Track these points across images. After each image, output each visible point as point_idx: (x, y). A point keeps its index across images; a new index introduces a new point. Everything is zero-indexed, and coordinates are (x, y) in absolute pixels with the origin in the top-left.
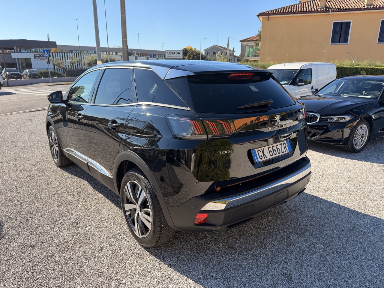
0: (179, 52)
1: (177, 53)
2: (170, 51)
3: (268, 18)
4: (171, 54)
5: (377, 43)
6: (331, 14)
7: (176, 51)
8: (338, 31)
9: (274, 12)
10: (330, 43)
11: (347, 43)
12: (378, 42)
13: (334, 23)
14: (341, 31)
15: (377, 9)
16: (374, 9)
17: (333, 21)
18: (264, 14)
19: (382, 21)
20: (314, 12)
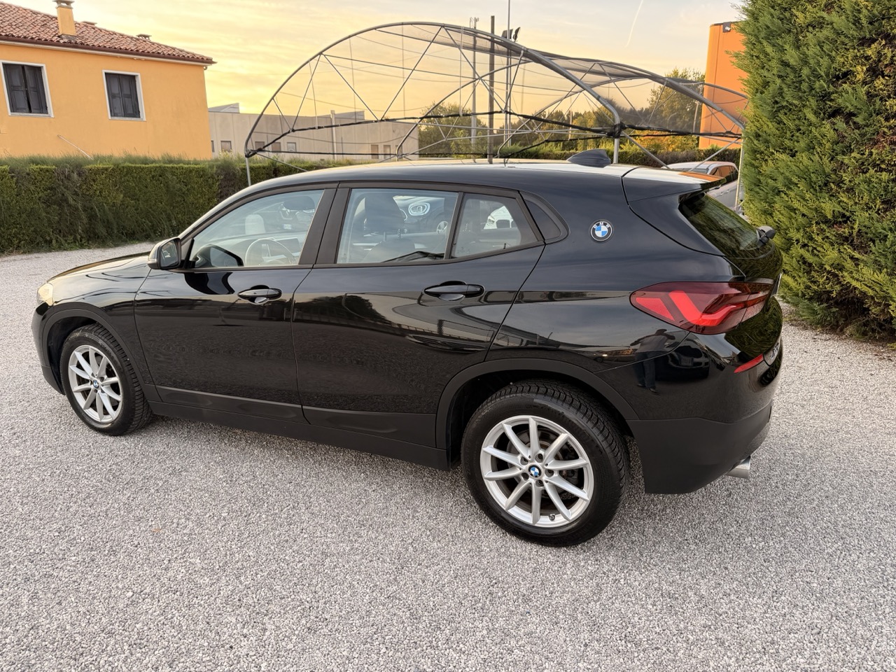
5: (110, 117)
8: (19, 85)
10: (10, 113)
11: (47, 113)
14: (26, 87)
15: (88, 47)
16: (83, 46)
17: (2, 62)
19: (106, 74)
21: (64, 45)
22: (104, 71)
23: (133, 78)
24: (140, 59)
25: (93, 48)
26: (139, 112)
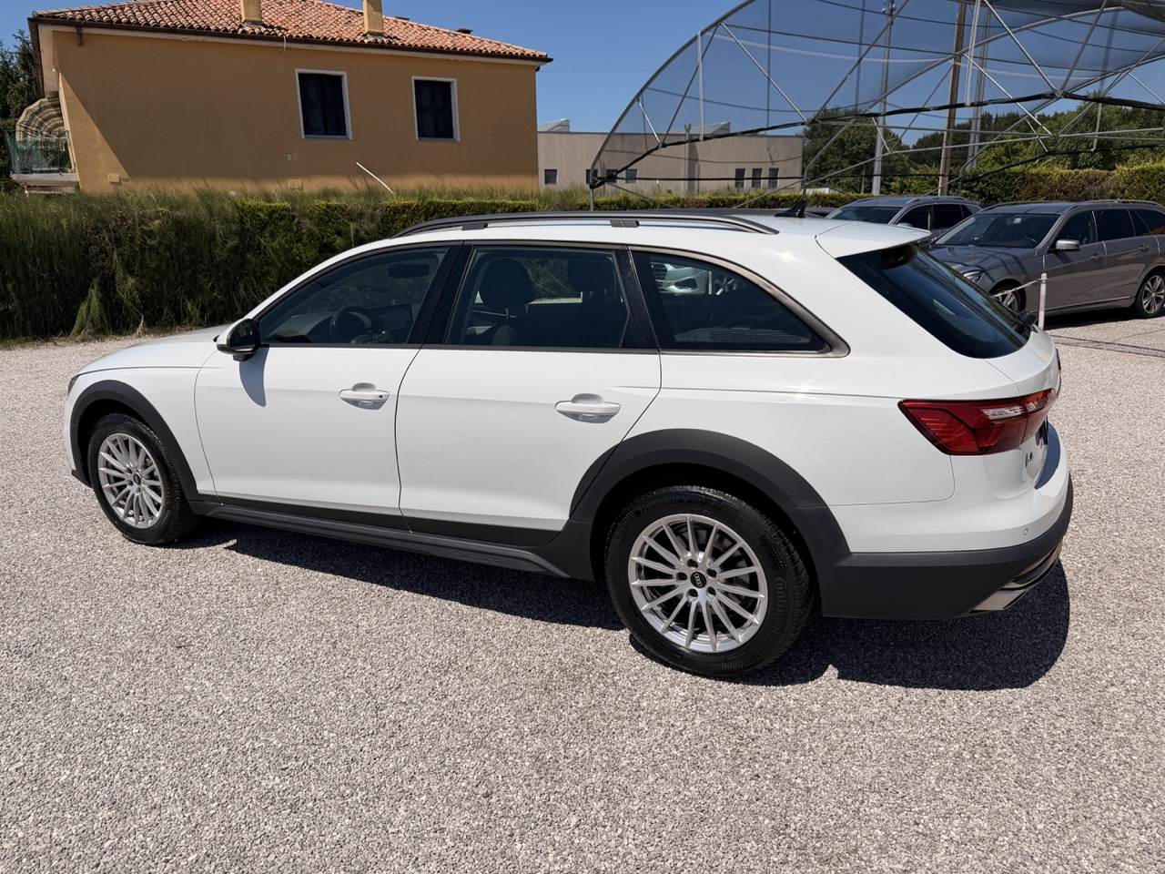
3: (80, 35)
5: (417, 138)
6: (287, 48)
8: (316, 98)
10: (303, 136)
11: (345, 135)
12: (419, 136)
13: (299, 74)
14: (323, 102)
15: (396, 47)
16: (390, 46)
17: (298, 71)
18: (54, 17)
19: (416, 82)
20: (234, 35)
21: (370, 45)
22: (414, 78)
23: (449, 85)
24: (457, 61)
25: (403, 48)
26: (452, 130)
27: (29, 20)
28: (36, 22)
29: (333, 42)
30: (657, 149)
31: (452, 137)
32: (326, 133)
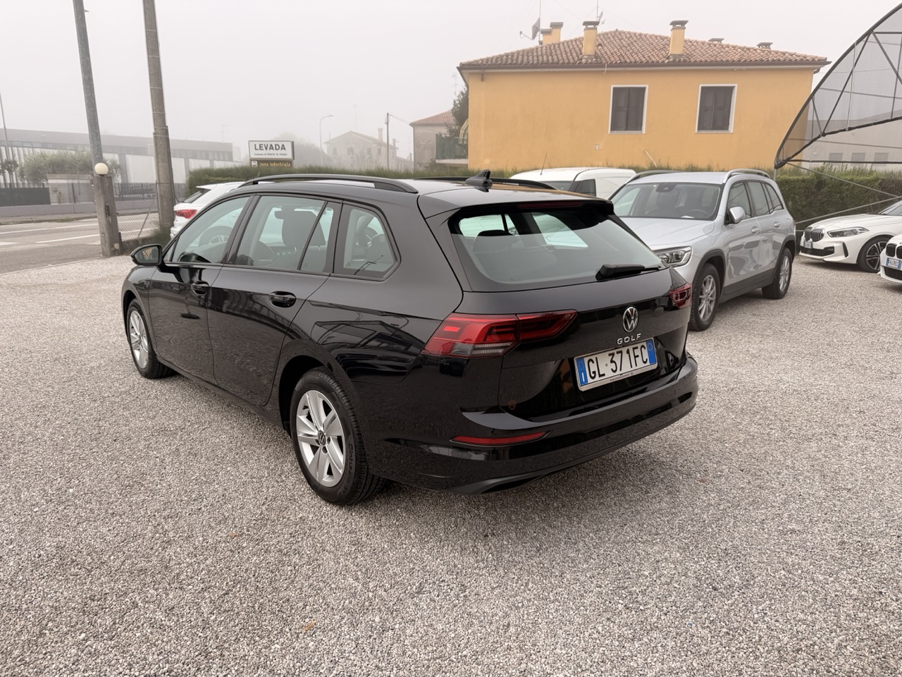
0: (283, 145)
1: (277, 147)
2: (261, 143)
3: (483, 75)
4: (264, 148)
5: (696, 131)
6: (607, 71)
7: (277, 143)
8: (623, 105)
9: (494, 61)
10: (609, 132)
11: (641, 129)
12: (699, 129)
13: (614, 89)
14: (628, 107)
15: (690, 64)
16: (685, 63)
17: (613, 86)
18: (473, 65)
19: (703, 88)
20: (574, 65)
21: (669, 64)
22: (701, 86)
23: (731, 89)
24: (740, 70)
25: (695, 64)
26: (728, 124)
27: (458, 68)
28: (463, 68)
29: (641, 64)
30: (819, 137)
31: (727, 129)
32: (626, 129)
